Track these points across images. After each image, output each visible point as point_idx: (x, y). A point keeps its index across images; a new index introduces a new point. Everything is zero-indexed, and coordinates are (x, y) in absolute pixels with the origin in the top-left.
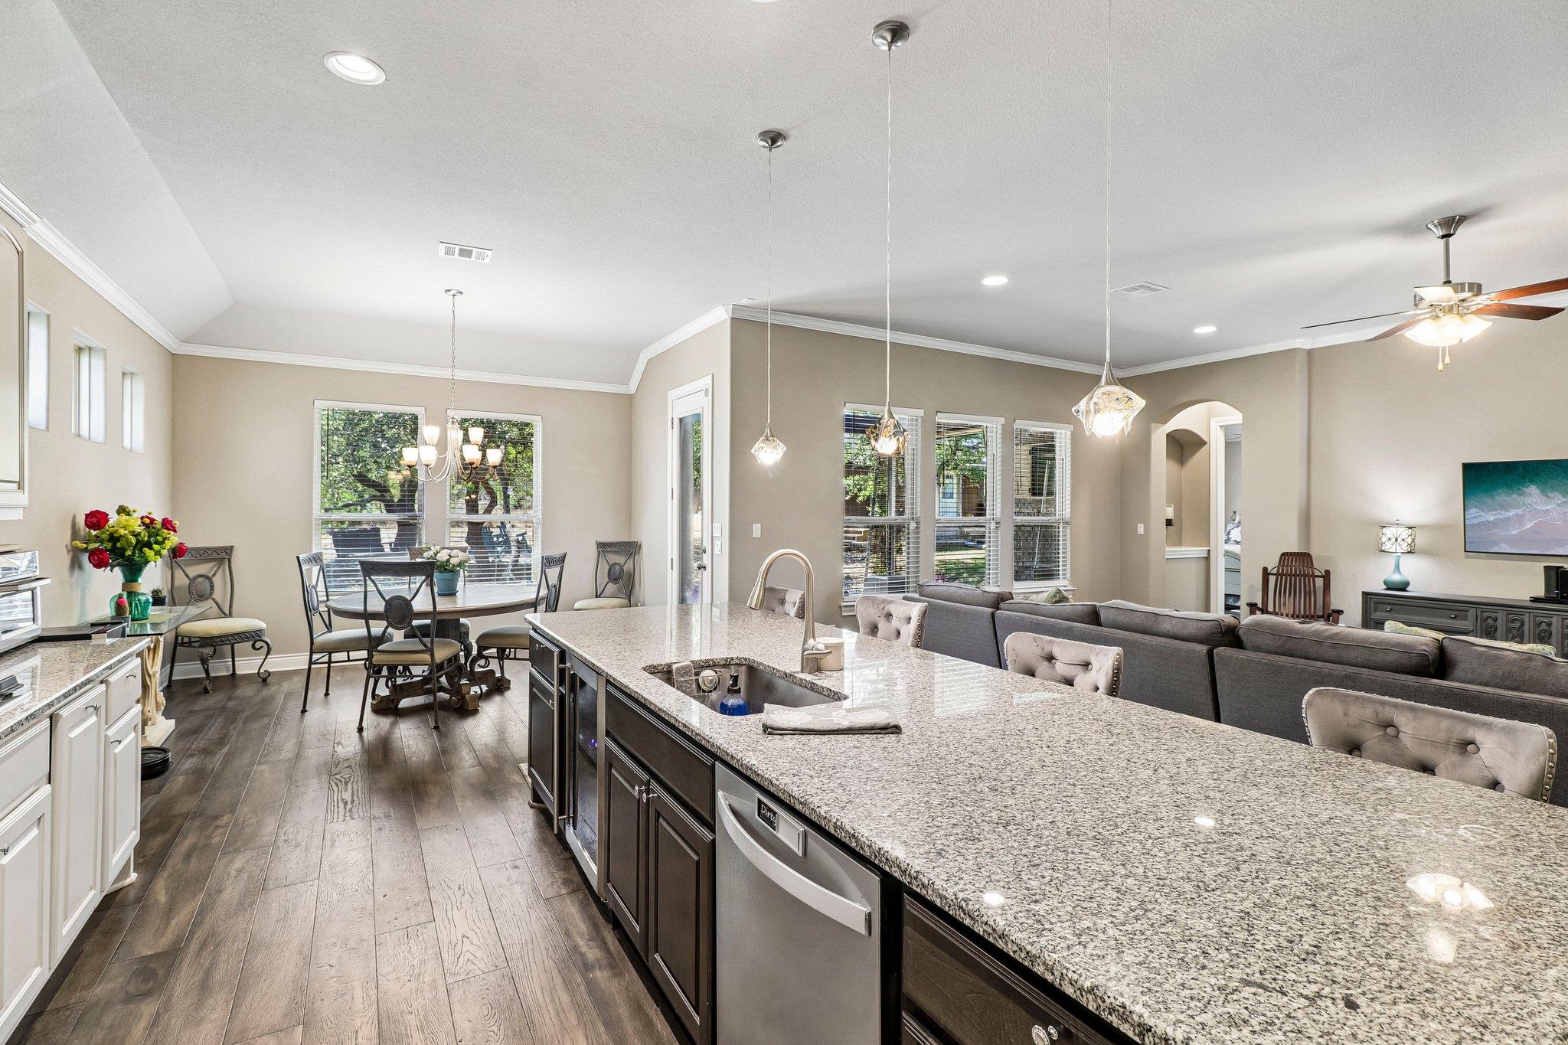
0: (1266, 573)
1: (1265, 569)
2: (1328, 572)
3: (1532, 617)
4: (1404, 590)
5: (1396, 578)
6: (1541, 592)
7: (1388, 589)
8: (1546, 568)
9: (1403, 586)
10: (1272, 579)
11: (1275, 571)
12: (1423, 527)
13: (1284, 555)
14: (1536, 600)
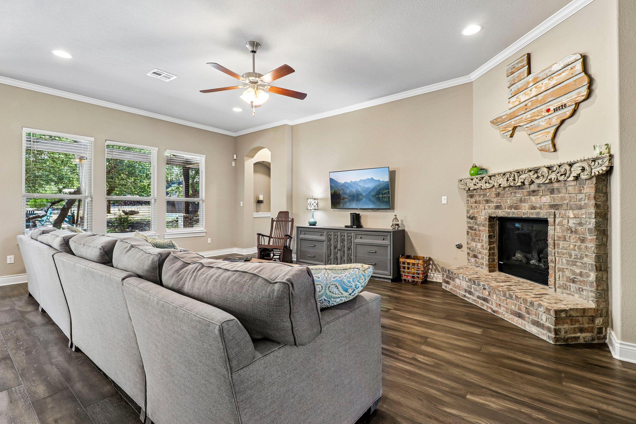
0: (273, 221)
1: (272, 219)
2: (293, 219)
3: (355, 234)
4: (315, 225)
5: (312, 220)
6: (349, 224)
7: (310, 225)
8: (351, 213)
9: (314, 224)
10: (275, 223)
11: (276, 220)
12: (321, 199)
13: (280, 212)
14: (346, 227)
